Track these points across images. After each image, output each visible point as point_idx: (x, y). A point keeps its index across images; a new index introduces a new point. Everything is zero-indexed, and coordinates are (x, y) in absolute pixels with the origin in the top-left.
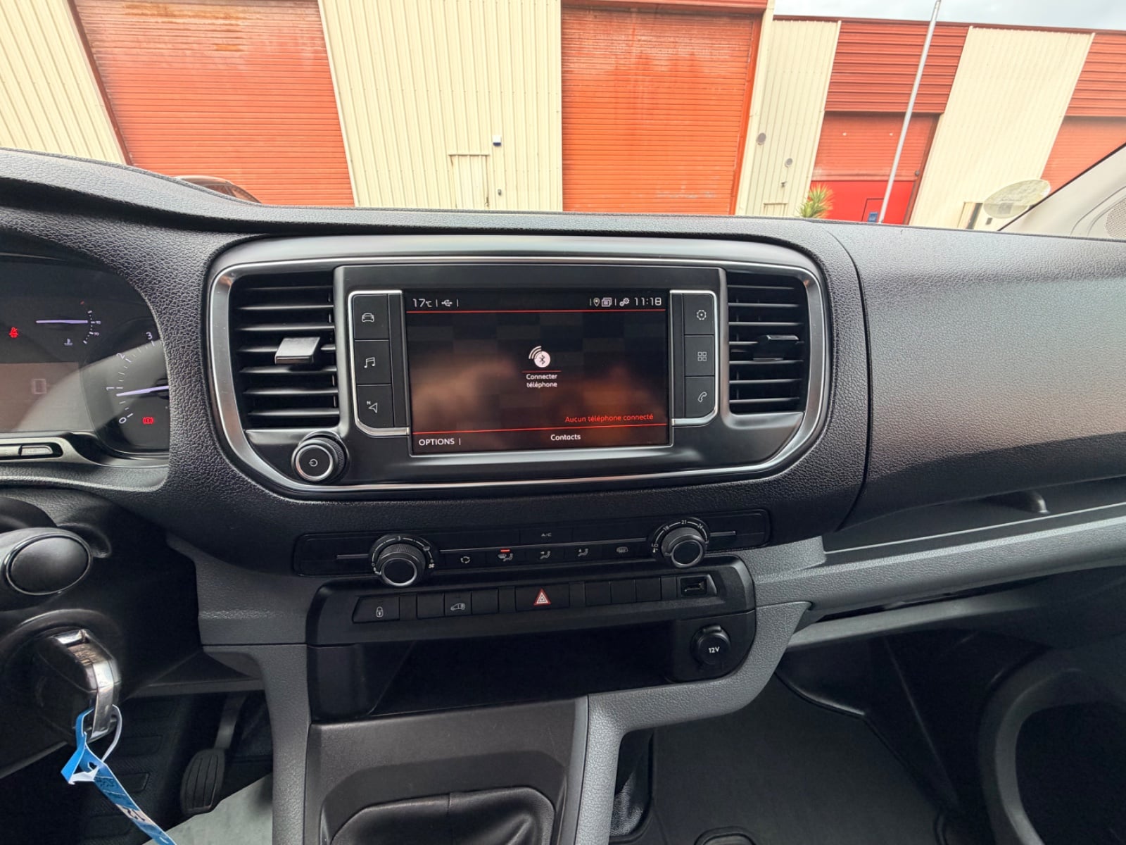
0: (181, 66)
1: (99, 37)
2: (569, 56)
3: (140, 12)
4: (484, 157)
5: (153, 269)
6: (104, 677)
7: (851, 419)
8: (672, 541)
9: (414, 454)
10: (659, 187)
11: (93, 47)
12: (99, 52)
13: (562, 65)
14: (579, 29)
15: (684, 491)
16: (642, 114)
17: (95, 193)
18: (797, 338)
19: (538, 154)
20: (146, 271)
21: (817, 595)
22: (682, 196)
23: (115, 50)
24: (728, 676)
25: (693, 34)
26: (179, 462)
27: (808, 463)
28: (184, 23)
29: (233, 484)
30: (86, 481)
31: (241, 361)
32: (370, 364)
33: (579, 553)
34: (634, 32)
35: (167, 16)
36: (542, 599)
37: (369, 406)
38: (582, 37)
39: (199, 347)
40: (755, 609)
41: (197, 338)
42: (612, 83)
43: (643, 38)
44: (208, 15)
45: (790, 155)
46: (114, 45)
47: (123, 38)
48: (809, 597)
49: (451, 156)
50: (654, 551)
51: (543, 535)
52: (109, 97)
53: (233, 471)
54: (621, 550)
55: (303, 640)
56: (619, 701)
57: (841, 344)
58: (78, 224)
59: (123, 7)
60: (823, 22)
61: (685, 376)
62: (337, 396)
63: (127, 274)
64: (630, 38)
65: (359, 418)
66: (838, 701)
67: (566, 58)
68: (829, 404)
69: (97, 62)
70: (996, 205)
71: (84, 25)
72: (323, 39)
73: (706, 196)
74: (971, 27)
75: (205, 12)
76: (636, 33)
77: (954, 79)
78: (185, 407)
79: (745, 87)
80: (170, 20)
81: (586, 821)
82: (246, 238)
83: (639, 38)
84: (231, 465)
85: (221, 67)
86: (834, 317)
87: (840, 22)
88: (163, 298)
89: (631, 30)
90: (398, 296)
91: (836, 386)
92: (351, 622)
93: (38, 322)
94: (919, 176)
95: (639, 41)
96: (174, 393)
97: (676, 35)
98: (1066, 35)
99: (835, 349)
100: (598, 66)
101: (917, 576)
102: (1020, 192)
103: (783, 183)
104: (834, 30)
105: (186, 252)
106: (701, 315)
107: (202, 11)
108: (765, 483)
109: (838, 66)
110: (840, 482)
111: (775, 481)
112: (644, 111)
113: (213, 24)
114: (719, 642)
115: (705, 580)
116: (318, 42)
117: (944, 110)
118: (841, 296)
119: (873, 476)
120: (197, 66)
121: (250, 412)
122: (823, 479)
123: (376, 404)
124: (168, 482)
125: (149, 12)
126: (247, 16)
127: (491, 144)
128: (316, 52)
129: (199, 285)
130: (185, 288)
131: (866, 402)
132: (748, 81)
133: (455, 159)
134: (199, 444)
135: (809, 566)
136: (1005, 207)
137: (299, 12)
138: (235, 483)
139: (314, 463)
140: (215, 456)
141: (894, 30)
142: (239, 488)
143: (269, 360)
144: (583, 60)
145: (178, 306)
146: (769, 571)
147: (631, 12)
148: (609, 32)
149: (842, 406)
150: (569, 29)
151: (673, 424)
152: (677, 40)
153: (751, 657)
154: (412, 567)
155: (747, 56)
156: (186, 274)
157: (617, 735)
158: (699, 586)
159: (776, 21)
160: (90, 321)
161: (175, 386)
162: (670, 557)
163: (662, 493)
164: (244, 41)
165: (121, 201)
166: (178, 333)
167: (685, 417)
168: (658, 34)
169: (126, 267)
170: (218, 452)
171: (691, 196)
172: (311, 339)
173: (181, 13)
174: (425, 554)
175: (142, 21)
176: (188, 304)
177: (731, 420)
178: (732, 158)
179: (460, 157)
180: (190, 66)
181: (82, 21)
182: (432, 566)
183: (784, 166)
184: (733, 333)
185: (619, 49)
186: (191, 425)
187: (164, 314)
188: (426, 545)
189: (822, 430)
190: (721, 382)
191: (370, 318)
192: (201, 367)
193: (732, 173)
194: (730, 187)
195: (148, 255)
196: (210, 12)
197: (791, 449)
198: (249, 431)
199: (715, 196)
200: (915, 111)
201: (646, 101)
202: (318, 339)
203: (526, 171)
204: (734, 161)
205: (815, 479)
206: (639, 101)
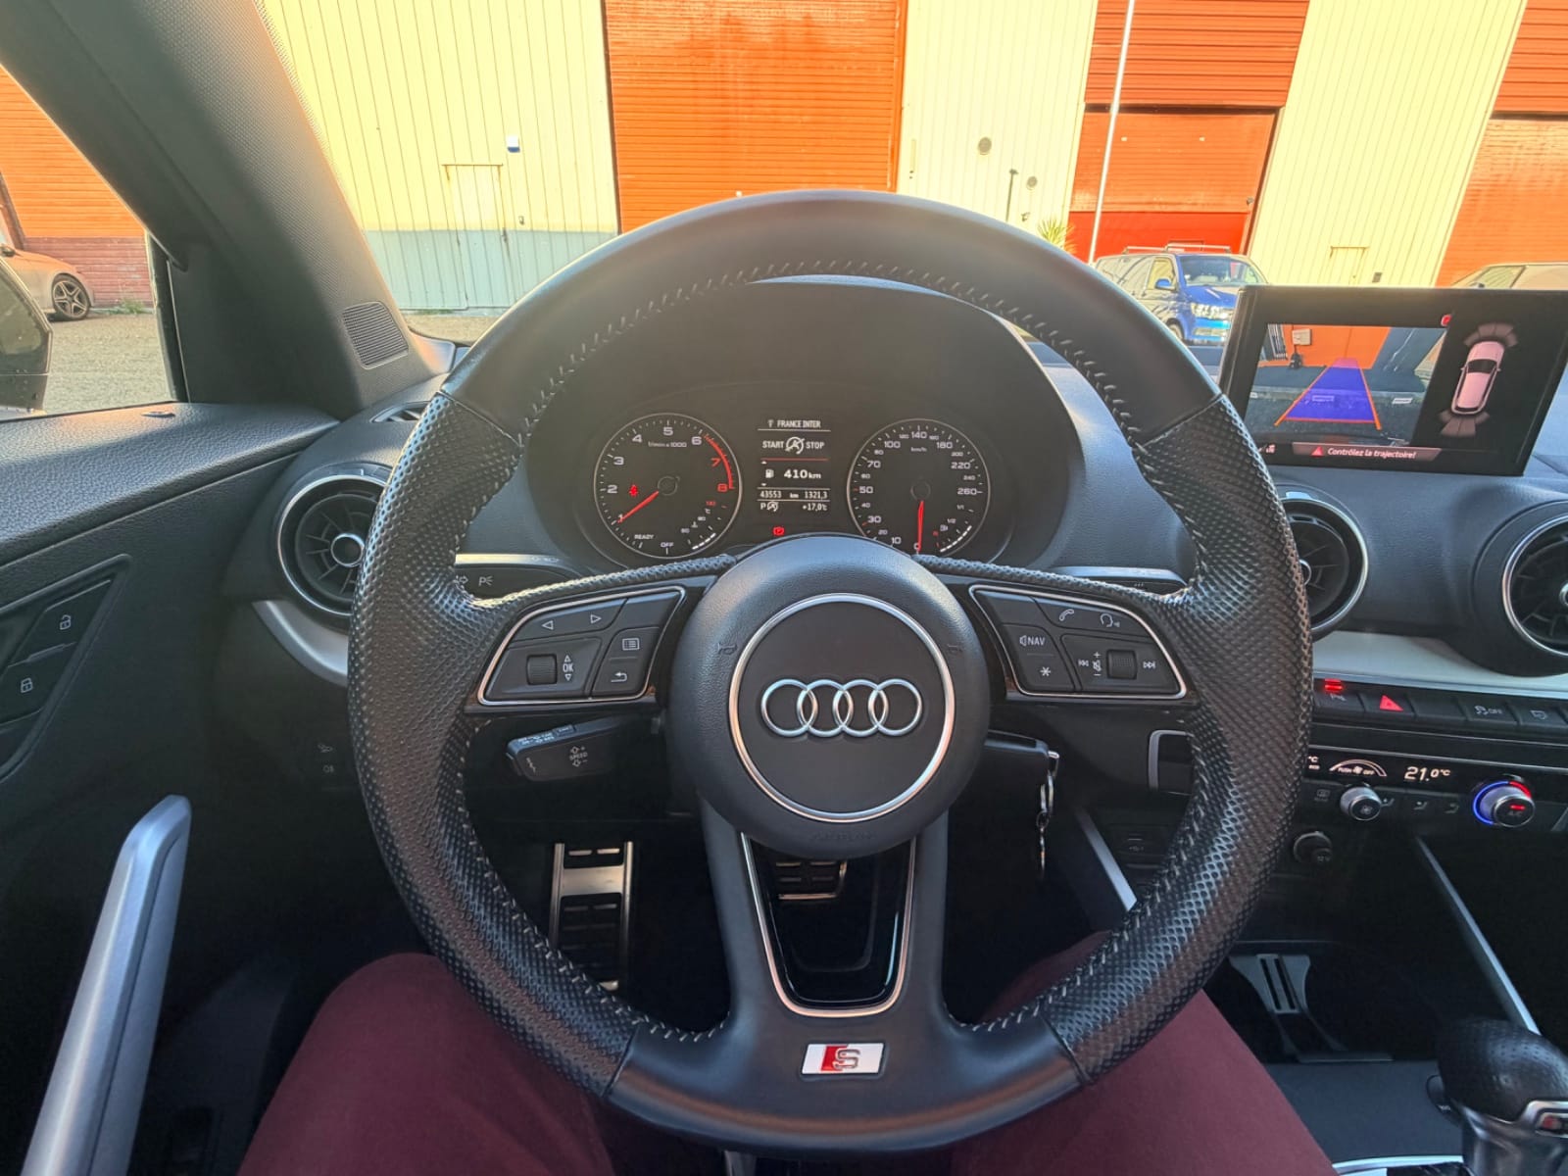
4: (495, 168)
42: (687, 61)
45: (1035, 172)
49: (446, 166)
67: (609, 22)
77: (1296, 52)
94: (1253, 206)
100: (664, 36)
109: (1101, 33)
117: (1285, 101)
127: (504, 150)
132: (897, 56)
133: (452, 171)
155: (894, 19)
179: (459, 168)
183: (1025, 188)
185: (695, 10)
206: (730, 86)
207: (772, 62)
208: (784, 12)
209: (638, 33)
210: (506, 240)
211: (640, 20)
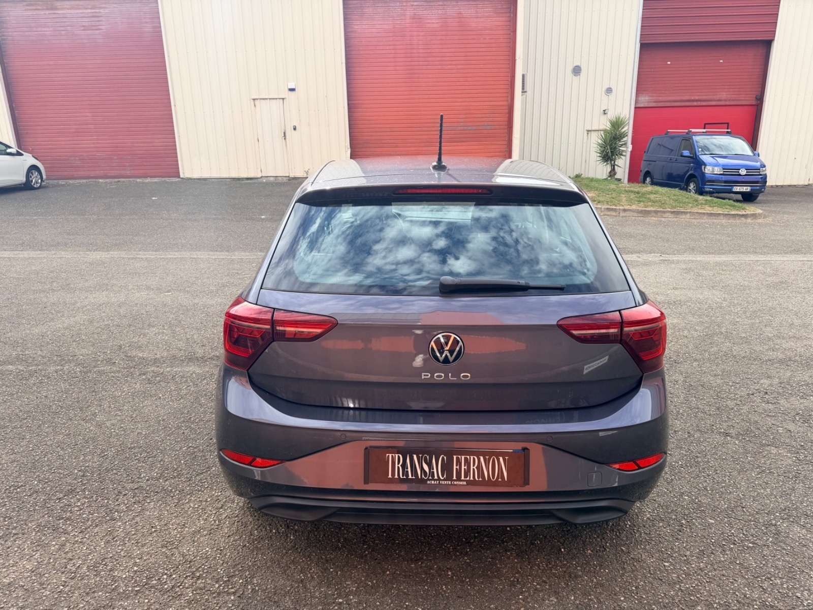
0: (57, 42)
3: (34, 8)
4: (282, 100)
13: (345, 28)
16: (419, 61)
19: (327, 97)
22: (461, 128)
28: (63, 14)
35: (52, 9)
42: (391, 39)
43: (415, 3)
45: (609, 85)
46: (14, 30)
47: (20, 25)
49: (254, 99)
59: (24, 6)
64: (405, 4)
67: (348, 21)
72: (159, 19)
77: (778, 9)
79: (511, 36)
80: (54, 12)
85: (85, 41)
94: (760, 100)
95: (412, 5)
100: (378, 27)
103: (604, 111)
107: (77, 5)
112: (421, 59)
113: (83, 13)
116: (155, 22)
117: (775, 37)
120: (69, 41)
125: (40, 8)
126: (106, 6)
127: (287, 90)
128: (154, 27)
132: (513, 32)
133: (257, 102)
137: (144, 2)
144: (365, 22)
152: (445, 3)
155: (510, 12)
164: (103, 23)
173: (62, 7)
175: (35, 13)
179: (262, 101)
180: (64, 42)
183: (603, 94)
193: (507, 107)
194: (506, 119)
203: (317, 111)
204: (508, 97)
206: (415, 51)
207: (439, 38)
208: (447, 11)
209: (364, 26)
210: (285, 139)
211: (364, 19)
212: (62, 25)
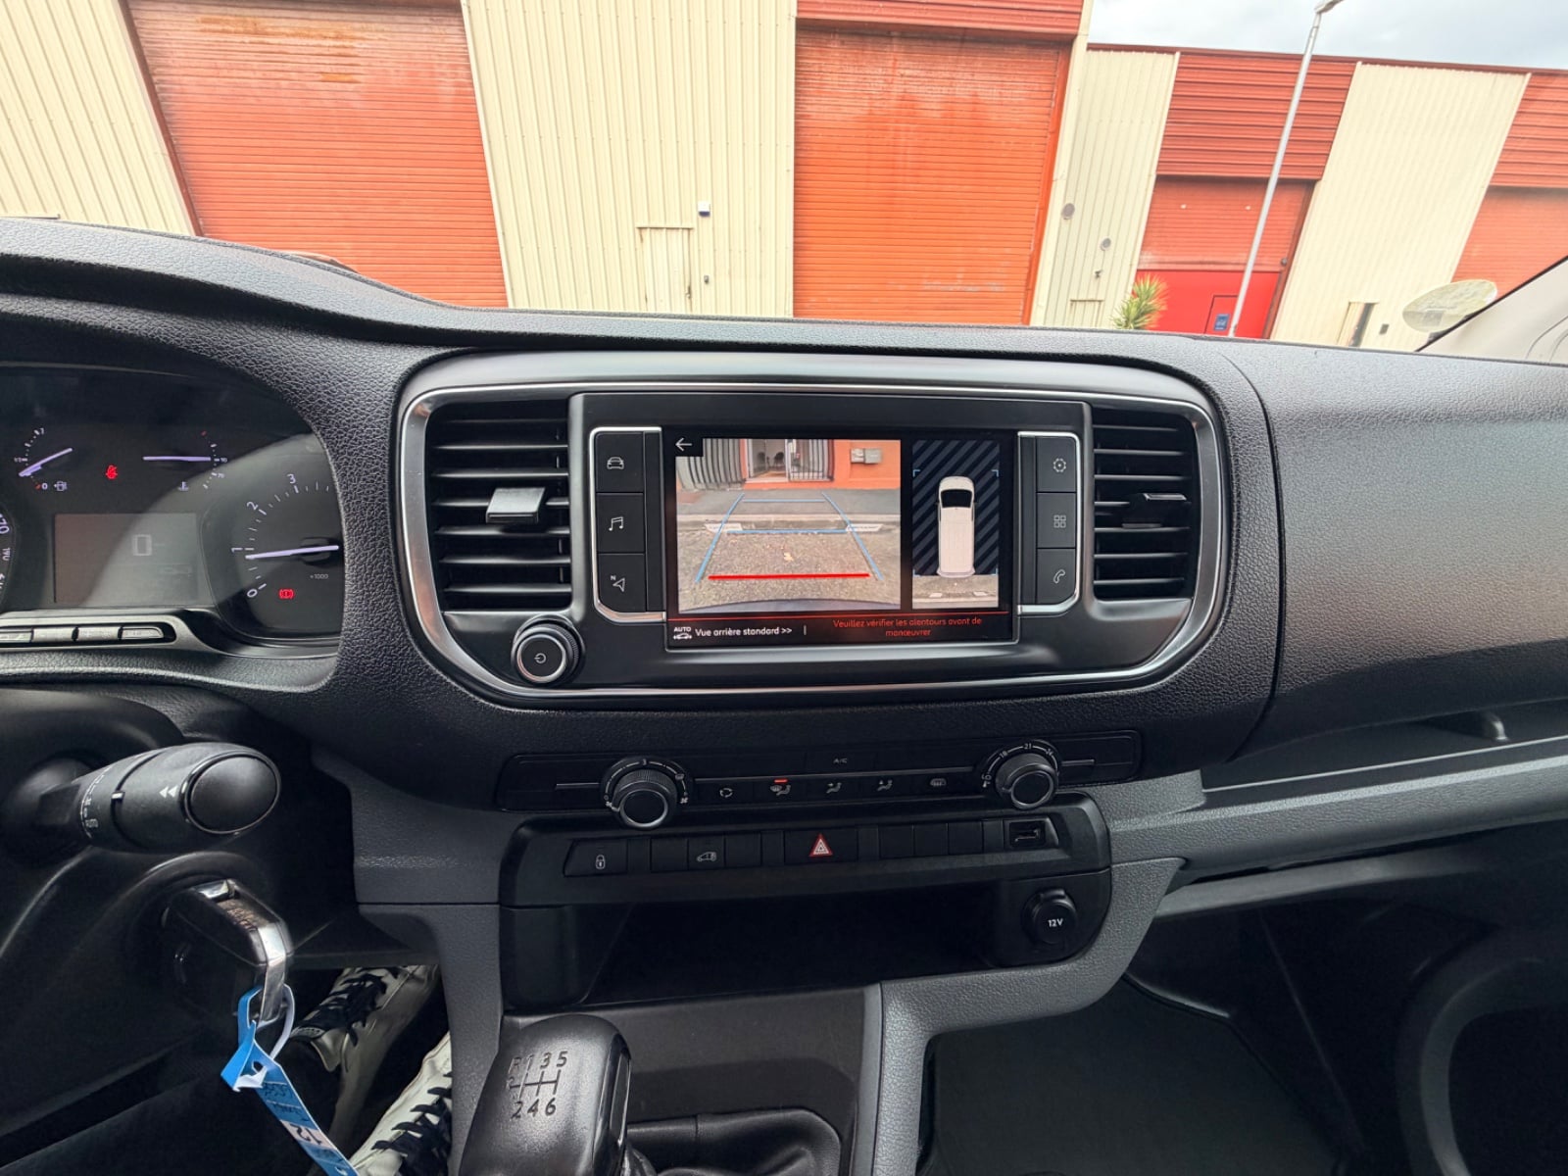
0: (273, 101)
1: (162, 61)
2: (806, 96)
4: (686, 232)
5: (328, 393)
6: (272, 946)
7: (1257, 608)
8: (1012, 772)
9: (670, 648)
10: (927, 275)
11: (155, 75)
12: (162, 82)
13: (796, 107)
14: (819, 59)
15: (1030, 704)
16: (904, 176)
17: (259, 293)
18: (1184, 498)
19: (760, 228)
20: (319, 396)
21: (1196, 848)
22: (959, 288)
23: (185, 80)
24: (1072, 959)
25: (976, 68)
26: (353, 653)
27: (1198, 667)
28: (279, 44)
29: (427, 685)
30: (210, 676)
31: (438, 517)
32: (617, 525)
33: (880, 785)
34: (894, 64)
35: (256, 33)
36: (821, 849)
37: (614, 582)
38: (823, 70)
39: (387, 498)
40: (1109, 867)
41: (384, 486)
42: (864, 133)
43: (908, 72)
44: (313, 33)
45: (1108, 235)
46: (182, 72)
47: (195, 63)
48: (1182, 852)
49: (640, 228)
50: (985, 785)
51: (837, 761)
52: (175, 142)
53: (427, 667)
54: (935, 783)
55: (495, 898)
56: (924, 991)
57: (1243, 505)
58: (236, 334)
59: (197, 22)
60: (1155, 54)
61: (1037, 548)
62: (568, 568)
63: (295, 399)
64: (890, 72)
65: (599, 598)
66: (1192, 999)
67: (802, 98)
68: (1226, 588)
69: (159, 95)
70: (1421, 313)
71: (143, 44)
72: (469, 67)
73: (992, 289)
74: (1359, 64)
75: (309, 29)
76: (897, 66)
77: (1335, 133)
78: (366, 580)
79: (1047, 141)
80: (261, 39)
81: (884, 1158)
82: (446, 354)
83: (902, 72)
84: (424, 659)
85: (327, 103)
86: (1234, 470)
87: (1178, 54)
88: (340, 432)
89: (891, 62)
90: (655, 435)
91: (1237, 564)
92: (562, 875)
93: (146, 458)
94: (1287, 266)
95: (902, 76)
96: (351, 561)
97: (953, 69)
98: (1490, 76)
99: (1235, 513)
100: (845, 110)
101: (1330, 826)
102: (1455, 297)
103: (1098, 273)
104: (1169, 65)
105: (370, 371)
106: (1059, 465)
107: (305, 28)
108: (1140, 694)
109: (1175, 114)
110: (1240, 694)
111: (1152, 692)
112: (908, 172)
113: (320, 46)
114: (1062, 911)
115: (1042, 826)
116: (461, 71)
117: (1322, 175)
118: (1244, 442)
119: (1284, 688)
120: (297, 102)
121: (447, 587)
122: (1218, 690)
123: (624, 579)
124: (334, 680)
125: (232, 29)
126: (365, 35)
127: (695, 214)
128: (458, 85)
129: (387, 416)
130: (370, 420)
131: (1277, 586)
132: (1052, 133)
133: (646, 234)
134: (383, 630)
135: (1183, 809)
136: (1432, 316)
137: (437, 31)
138: (430, 684)
139: (541, 658)
140: (404, 645)
141: (1254, 65)
142: (434, 690)
143: (479, 517)
144: (825, 100)
145: (360, 443)
146: (1130, 813)
147: (892, 37)
148: (860, 64)
149: (1245, 591)
150: (807, 58)
151: (1019, 612)
152: (954, 75)
153: (1103, 934)
154: (661, 799)
155: (1051, 99)
156: (369, 401)
157: (921, 1038)
158: (1034, 834)
159: (1090, 52)
160: (213, 458)
161: (354, 551)
162: (1009, 794)
163: (1000, 706)
164: (360, 70)
165: (291, 303)
166: (359, 480)
167: (1036, 603)
168: (928, 68)
169: (294, 390)
170: (408, 641)
171: (970, 289)
172: (533, 490)
173: (276, 31)
174: (677, 783)
175: (222, 40)
176: (373, 441)
177: (1097, 609)
178: (1027, 238)
179: (653, 231)
180: (285, 102)
181: (141, 40)
182: (684, 801)
183: (1098, 248)
184: (1101, 490)
185: (875, 87)
186: (373, 604)
187: (342, 454)
188: (679, 772)
189: (1217, 623)
190: (1083, 557)
191: (618, 464)
192: (389, 526)
193: (1028, 258)
194: (1024, 277)
195: (322, 374)
196: (315, 30)
197: (1175, 648)
198: (447, 613)
199: (1004, 289)
200: (1282, 176)
201: (910, 158)
202: (542, 490)
203: (743, 252)
204: (1030, 241)
205: (1207, 690)
207: (939, 136)
208: (955, 90)
209: (822, 107)
210: (690, 298)
212: (280, 68)
